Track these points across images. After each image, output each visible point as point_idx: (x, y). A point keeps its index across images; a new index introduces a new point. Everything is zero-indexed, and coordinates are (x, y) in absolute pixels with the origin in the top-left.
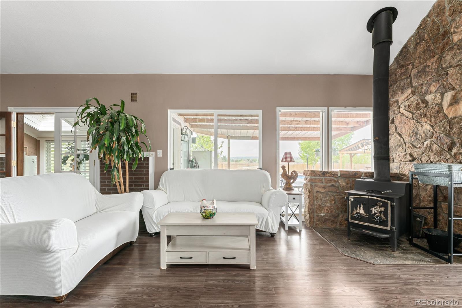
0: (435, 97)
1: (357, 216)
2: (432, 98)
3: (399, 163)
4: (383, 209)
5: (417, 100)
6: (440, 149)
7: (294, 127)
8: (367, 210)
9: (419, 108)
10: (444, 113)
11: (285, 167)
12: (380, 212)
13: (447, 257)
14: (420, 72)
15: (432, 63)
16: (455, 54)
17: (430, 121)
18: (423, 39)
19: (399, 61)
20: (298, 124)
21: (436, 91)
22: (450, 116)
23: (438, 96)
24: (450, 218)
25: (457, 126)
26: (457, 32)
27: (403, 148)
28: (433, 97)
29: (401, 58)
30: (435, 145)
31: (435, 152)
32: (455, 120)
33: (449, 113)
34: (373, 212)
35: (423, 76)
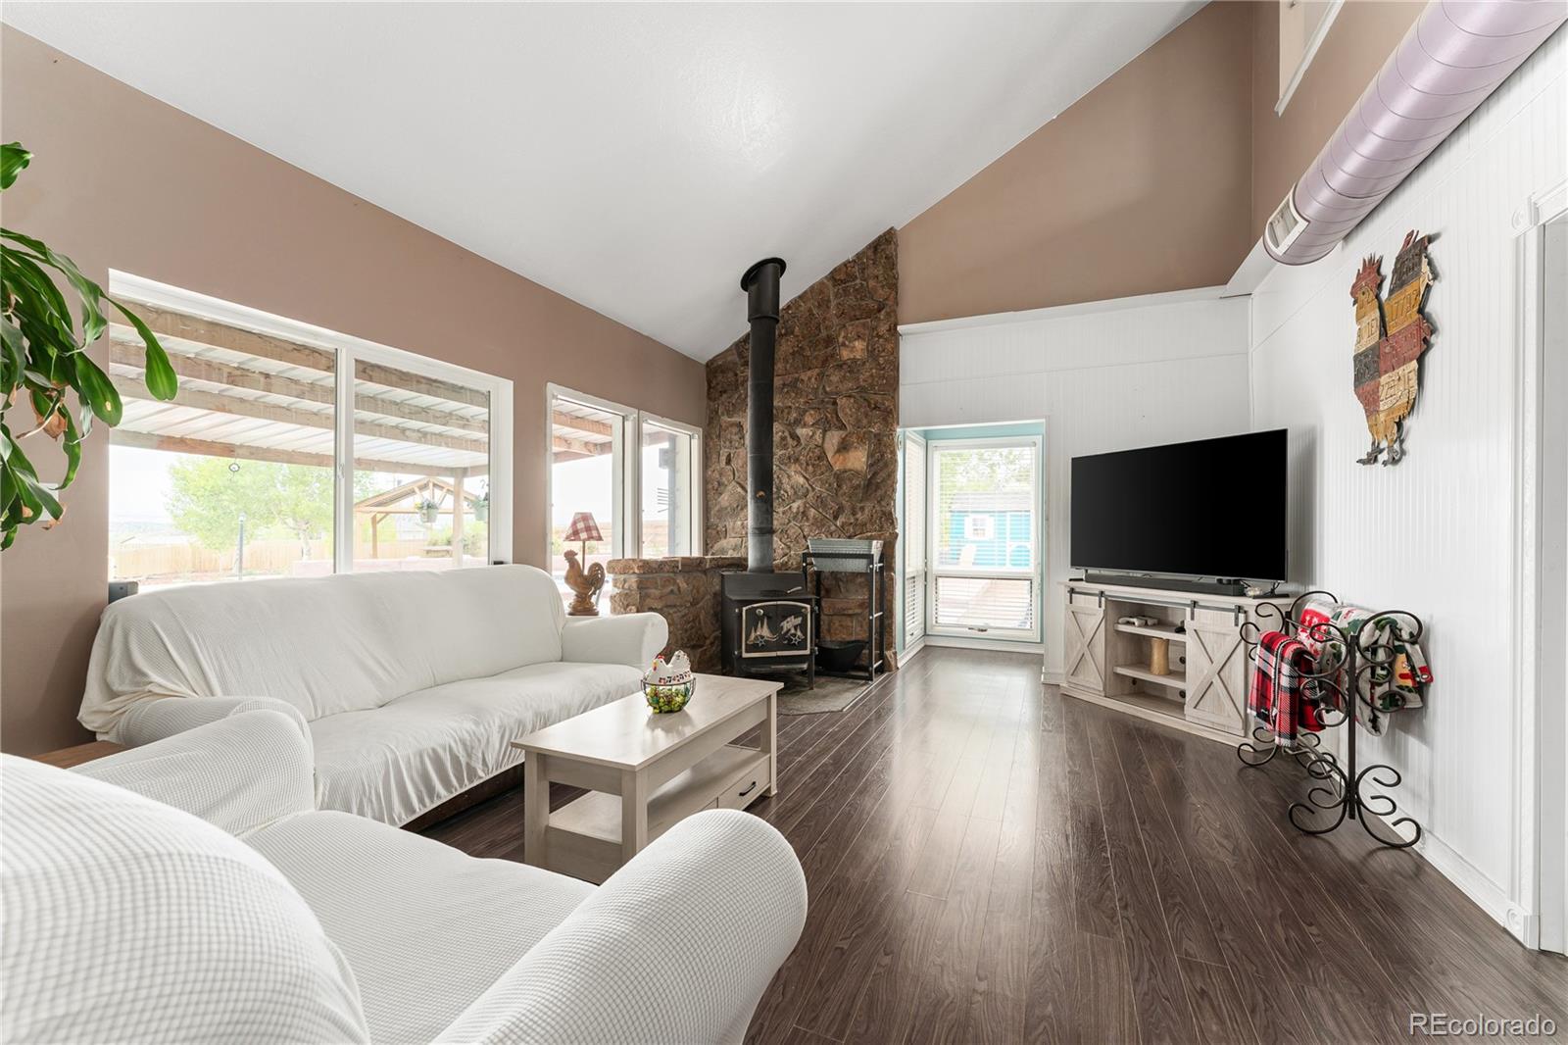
0: (814, 433)
1: (761, 642)
2: (808, 435)
3: (740, 540)
4: (799, 620)
5: (783, 432)
6: (821, 517)
8: (775, 628)
9: (785, 445)
10: (828, 460)
11: (576, 554)
12: (795, 628)
13: (867, 674)
14: (788, 385)
15: (810, 379)
16: (844, 377)
17: (806, 470)
18: (792, 333)
19: (742, 351)
21: (813, 425)
22: (836, 468)
23: (818, 433)
25: (849, 484)
26: (847, 346)
28: (811, 434)
30: (813, 510)
31: (811, 521)
32: (845, 475)
33: (835, 463)
34: (785, 630)
35: (793, 395)
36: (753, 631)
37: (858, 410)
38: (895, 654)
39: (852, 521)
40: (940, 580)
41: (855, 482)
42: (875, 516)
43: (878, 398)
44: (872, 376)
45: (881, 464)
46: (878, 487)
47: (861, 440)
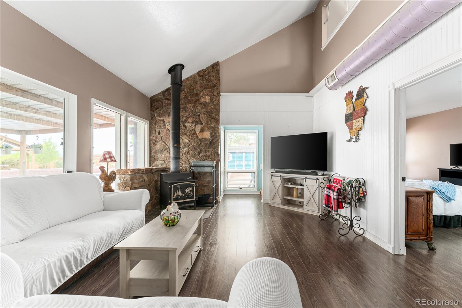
0: (192, 125)
1: (179, 197)
2: (189, 126)
3: (164, 161)
4: (191, 189)
5: (181, 124)
6: (194, 153)
8: (183, 192)
9: (181, 129)
10: (197, 135)
11: (104, 167)
12: (190, 191)
13: (212, 205)
14: (182, 108)
15: (190, 107)
16: (202, 107)
17: (189, 138)
18: (184, 90)
19: (165, 95)
21: (191, 122)
22: (200, 137)
23: (193, 125)
25: (204, 142)
26: (203, 97)
27: (167, 152)
28: (191, 125)
29: (167, 94)
30: (191, 151)
32: (203, 140)
33: (199, 136)
34: (187, 192)
35: (184, 112)
37: (207, 118)
38: (219, 197)
39: (205, 155)
40: (228, 173)
41: (206, 142)
42: (213, 153)
43: (214, 115)
44: (212, 108)
45: (215, 137)
46: (214, 144)
47: (208, 128)
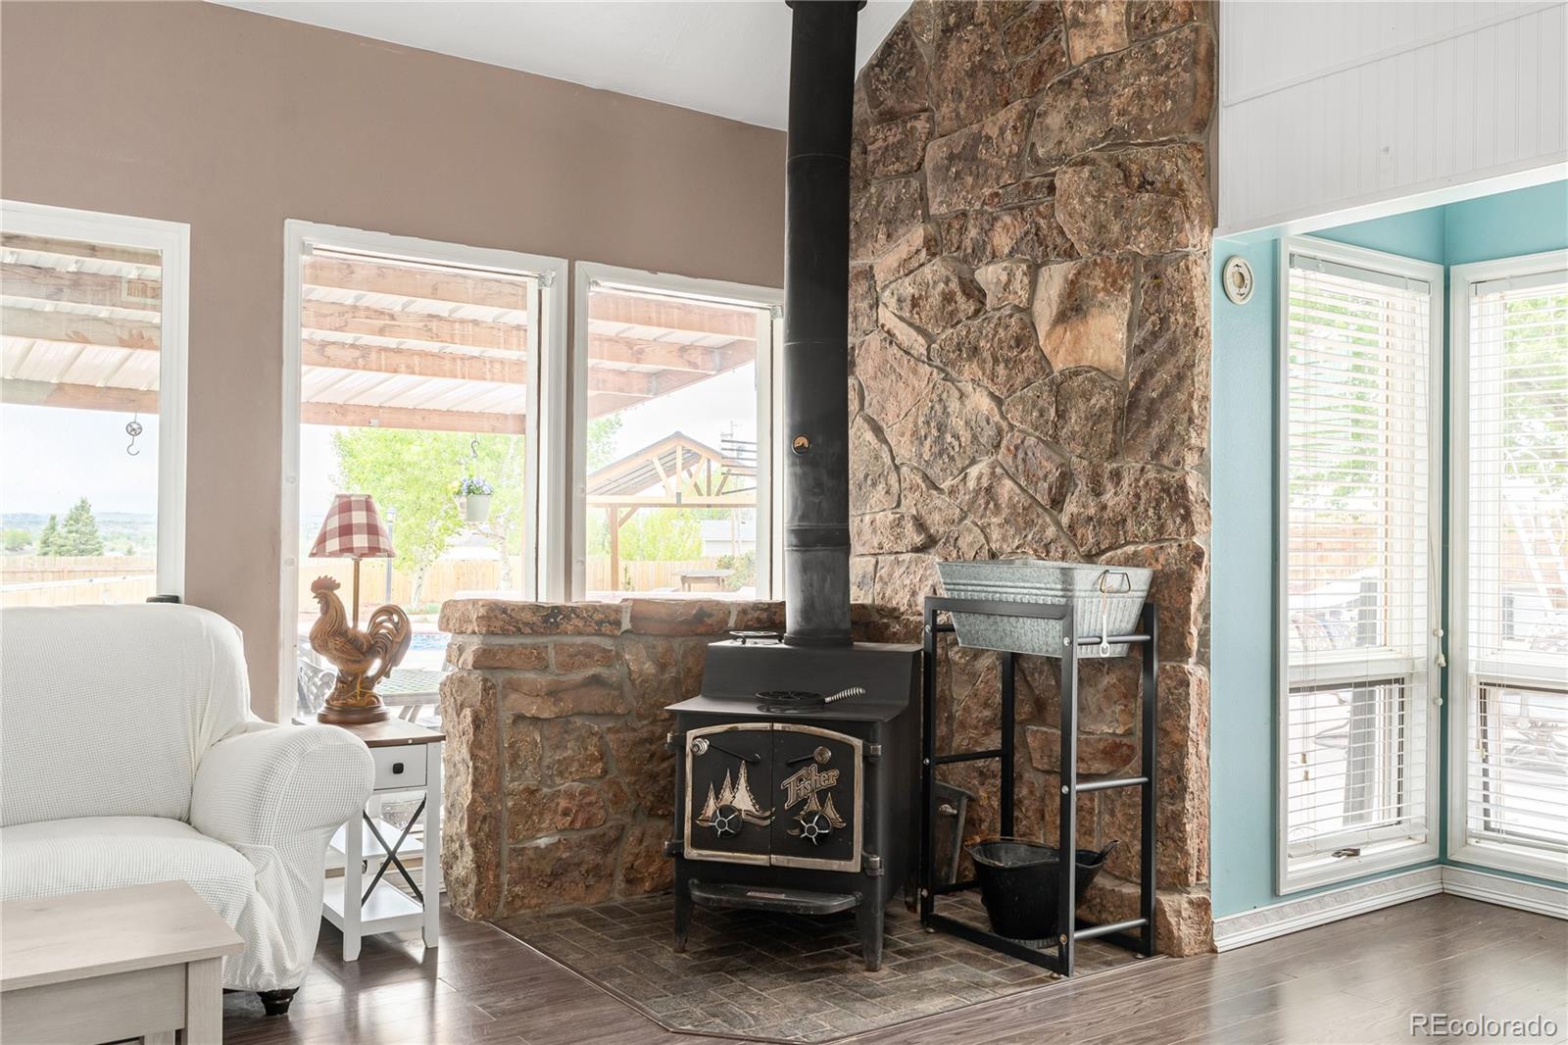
0: (1011, 275)
1: (721, 824)
2: (999, 281)
3: (873, 560)
4: (831, 777)
5: (947, 282)
6: (1025, 501)
7: (353, 346)
8: (767, 790)
9: (952, 314)
10: (1038, 348)
11: (338, 586)
12: (822, 795)
13: (1053, 952)
14: (959, 157)
15: (1004, 130)
16: (1076, 111)
17: (992, 378)
19: (877, 89)
20: (381, 332)
21: (1011, 254)
22: (1059, 365)
23: (1019, 274)
24: (1067, 789)
25: (1082, 406)
26: (1084, 25)
27: (887, 492)
28: (1004, 278)
29: (885, 78)
30: (1008, 483)
31: (1005, 512)
32: (1075, 383)
33: (1056, 350)
34: (792, 798)
35: (970, 180)
36: (712, 795)
37: (1098, 197)
39: (1092, 511)
41: (1098, 401)
42: (1144, 496)
43: (1148, 155)
44: (1138, 95)
45: (1161, 345)
46: (1152, 413)
47: (1113, 284)
